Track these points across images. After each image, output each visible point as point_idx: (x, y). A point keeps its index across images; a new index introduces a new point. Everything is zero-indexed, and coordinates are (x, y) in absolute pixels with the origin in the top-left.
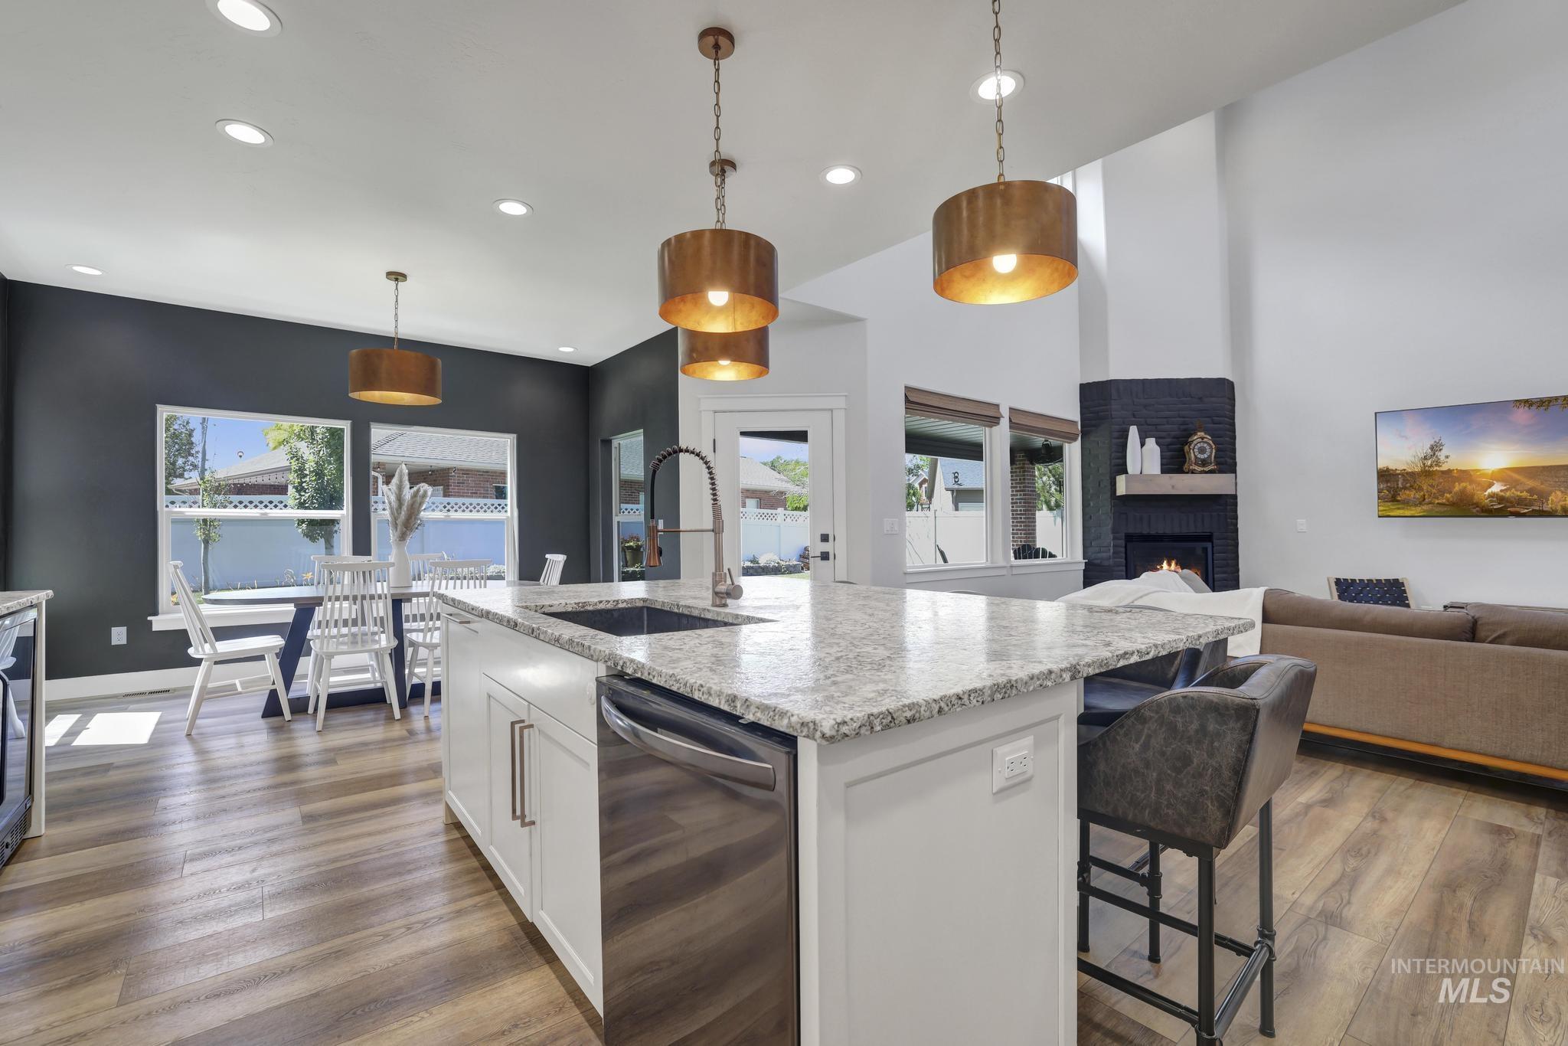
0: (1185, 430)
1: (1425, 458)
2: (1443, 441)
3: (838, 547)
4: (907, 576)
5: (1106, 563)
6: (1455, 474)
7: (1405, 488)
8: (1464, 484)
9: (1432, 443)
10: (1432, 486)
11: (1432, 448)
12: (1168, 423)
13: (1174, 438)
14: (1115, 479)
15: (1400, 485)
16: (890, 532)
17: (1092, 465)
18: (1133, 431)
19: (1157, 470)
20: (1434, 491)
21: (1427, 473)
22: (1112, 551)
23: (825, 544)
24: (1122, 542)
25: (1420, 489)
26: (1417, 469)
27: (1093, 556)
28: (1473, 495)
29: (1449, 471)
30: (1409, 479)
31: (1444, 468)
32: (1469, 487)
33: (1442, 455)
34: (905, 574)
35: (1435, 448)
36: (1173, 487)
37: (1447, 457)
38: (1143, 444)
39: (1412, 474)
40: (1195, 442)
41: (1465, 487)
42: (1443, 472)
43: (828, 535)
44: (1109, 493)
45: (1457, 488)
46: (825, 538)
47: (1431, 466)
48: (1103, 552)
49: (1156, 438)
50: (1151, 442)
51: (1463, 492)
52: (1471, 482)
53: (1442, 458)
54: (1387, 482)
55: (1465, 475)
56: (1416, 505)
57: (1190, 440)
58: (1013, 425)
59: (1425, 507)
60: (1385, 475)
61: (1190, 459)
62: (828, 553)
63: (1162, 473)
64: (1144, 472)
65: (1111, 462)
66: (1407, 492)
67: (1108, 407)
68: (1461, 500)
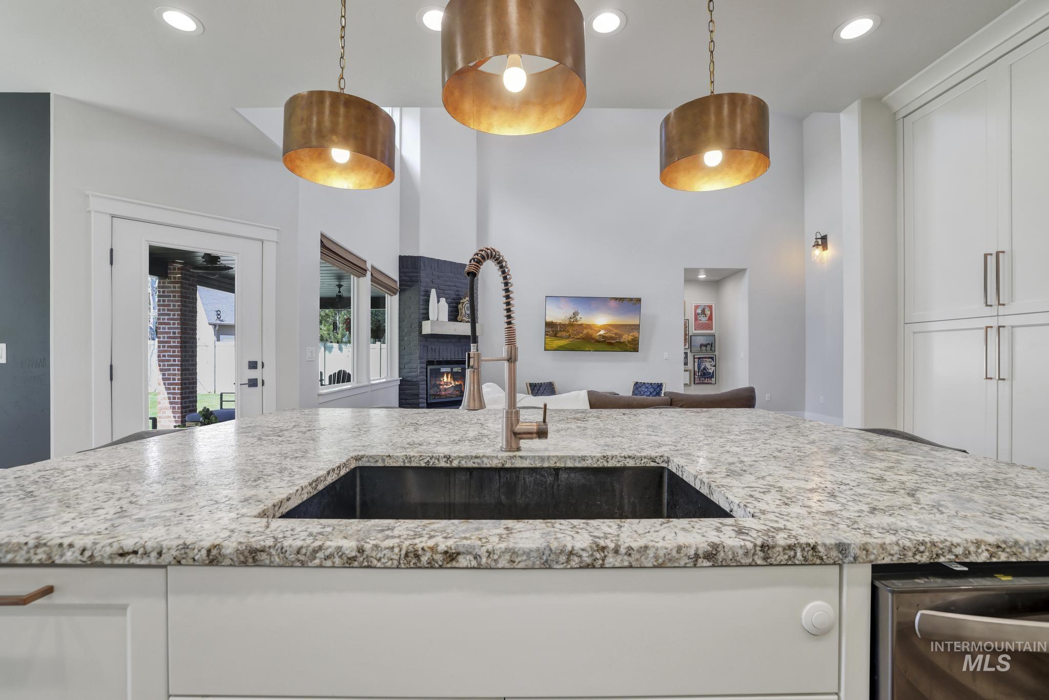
0: (458, 295)
1: (571, 318)
2: (579, 311)
3: (267, 374)
4: (320, 397)
5: (415, 380)
6: (584, 326)
7: (561, 331)
8: (588, 330)
9: (574, 311)
10: (574, 331)
11: (574, 314)
12: (450, 290)
13: (453, 299)
14: (421, 323)
15: (558, 329)
16: (310, 359)
17: (406, 312)
18: (433, 293)
19: (446, 319)
20: (575, 333)
21: (571, 325)
22: (419, 371)
23: (253, 371)
24: (424, 365)
25: (568, 331)
26: (567, 323)
27: (406, 374)
28: (591, 335)
29: (582, 325)
30: (563, 327)
31: (579, 323)
32: (590, 332)
33: (578, 317)
34: (319, 395)
35: (575, 314)
36: (455, 330)
37: (581, 318)
38: (438, 302)
39: (564, 325)
40: (465, 303)
41: (588, 332)
42: (579, 325)
43: (257, 362)
44: (418, 333)
45: (585, 331)
46: (253, 365)
47: (573, 322)
48: (414, 372)
49: (446, 298)
50: (443, 300)
51: (588, 333)
52: (591, 329)
53: (578, 319)
54: (552, 328)
55: (589, 326)
56: (566, 339)
57: (461, 301)
58: (374, 280)
59: (570, 340)
60: (549, 325)
61: (461, 313)
62: (256, 380)
63: (449, 321)
64: (440, 320)
65: (419, 312)
66: (562, 333)
67: (418, 274)
68: (587, 337)
